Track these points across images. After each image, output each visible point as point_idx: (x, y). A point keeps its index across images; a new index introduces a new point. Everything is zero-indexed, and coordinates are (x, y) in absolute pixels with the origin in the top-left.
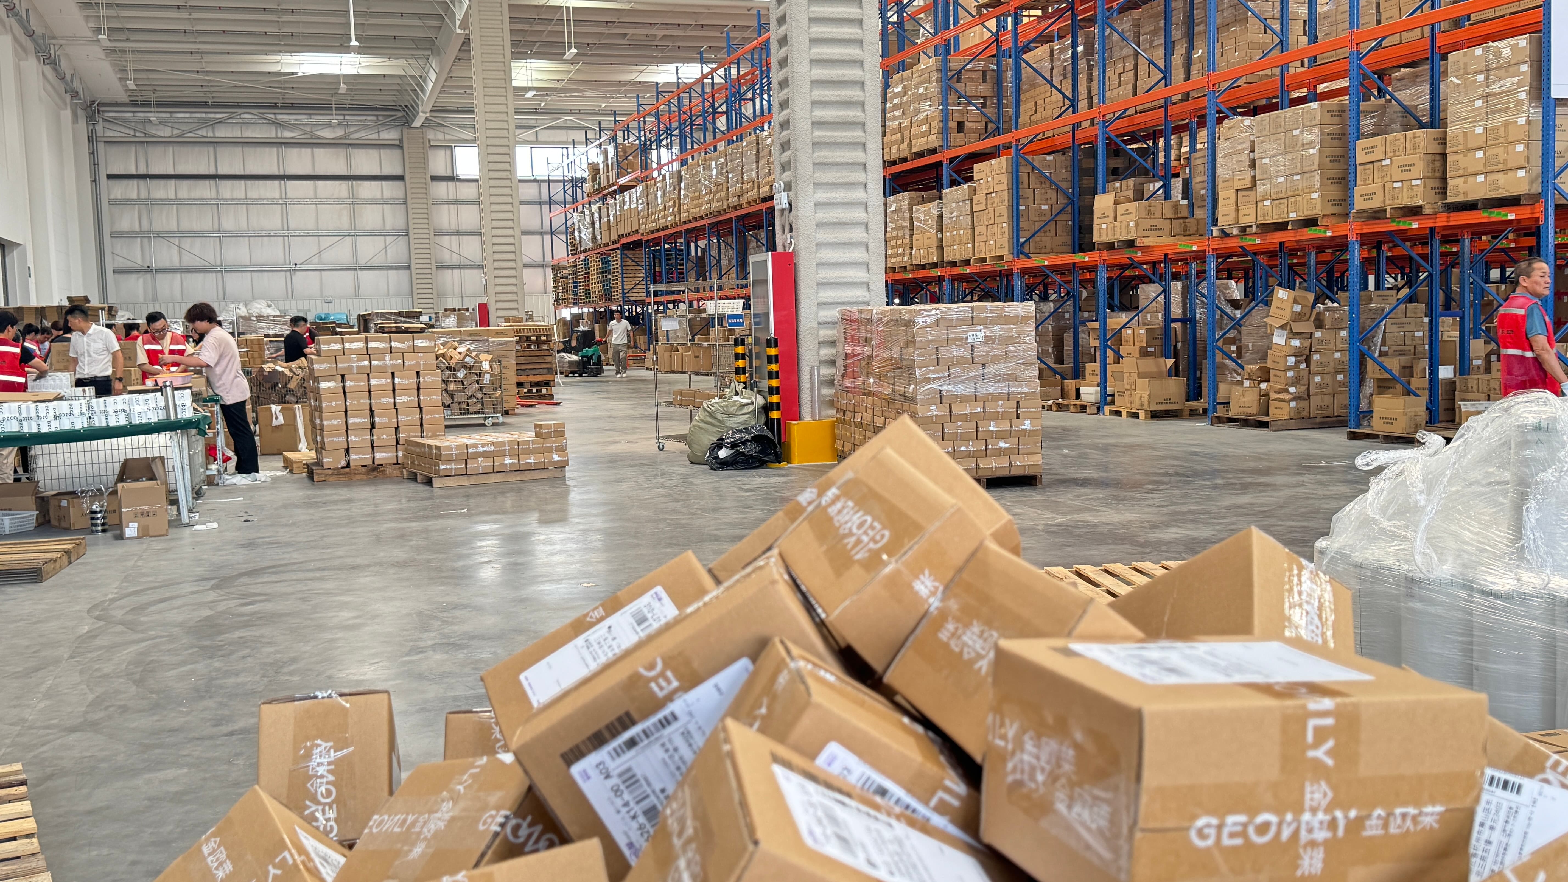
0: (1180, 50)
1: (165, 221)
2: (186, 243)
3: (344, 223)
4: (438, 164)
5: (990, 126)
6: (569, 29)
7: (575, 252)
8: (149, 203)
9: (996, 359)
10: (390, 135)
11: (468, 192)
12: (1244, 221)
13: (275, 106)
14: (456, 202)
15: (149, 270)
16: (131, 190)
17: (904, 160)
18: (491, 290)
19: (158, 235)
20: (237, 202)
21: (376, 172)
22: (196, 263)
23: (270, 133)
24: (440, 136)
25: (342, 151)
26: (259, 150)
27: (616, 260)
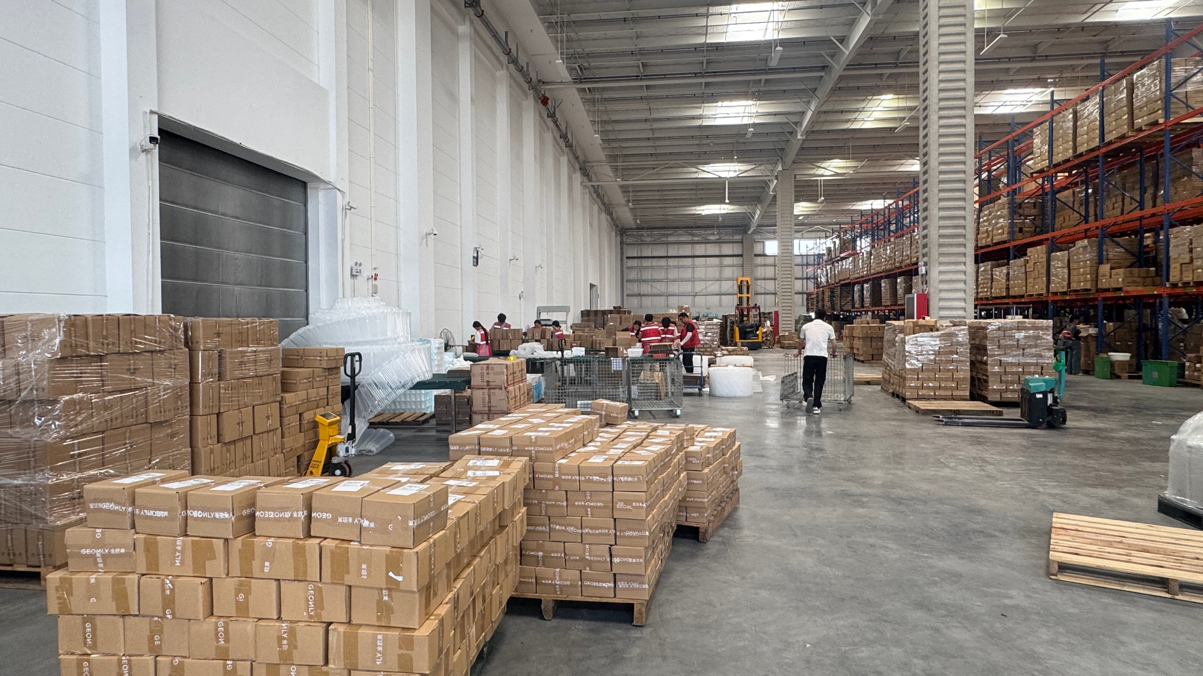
0: (1150, 191)
1: (647, 275)
2: (654, 284)
3: (717, 276)
4: (758, 249)
5: (1038, 229)
6: (821, 189)
7: (818, 287)
8: (641, 268)
9: (1030, 347)
10: (738, 237)
11: (770, 261)
12: (1185, 279)
13: (692, 227)
14: (765, 265)
15: (640, 295)
16: (634, 263)
17: (989, 246)
18: (780, 305)
19: (644, 281)
20: (675, 267)
21: (730, 253)
22: (658, 292)
23: (689, 238)
24: (759, 237)
25: (717, 245)
26: (685, 246)
27: (838, 292)
